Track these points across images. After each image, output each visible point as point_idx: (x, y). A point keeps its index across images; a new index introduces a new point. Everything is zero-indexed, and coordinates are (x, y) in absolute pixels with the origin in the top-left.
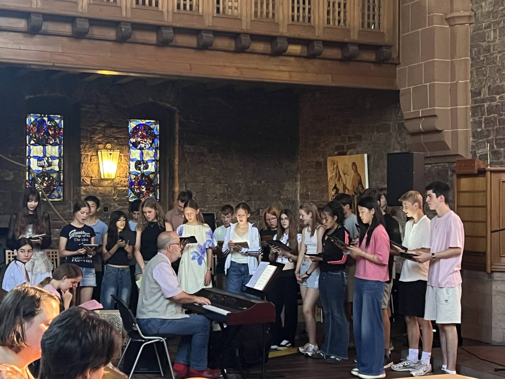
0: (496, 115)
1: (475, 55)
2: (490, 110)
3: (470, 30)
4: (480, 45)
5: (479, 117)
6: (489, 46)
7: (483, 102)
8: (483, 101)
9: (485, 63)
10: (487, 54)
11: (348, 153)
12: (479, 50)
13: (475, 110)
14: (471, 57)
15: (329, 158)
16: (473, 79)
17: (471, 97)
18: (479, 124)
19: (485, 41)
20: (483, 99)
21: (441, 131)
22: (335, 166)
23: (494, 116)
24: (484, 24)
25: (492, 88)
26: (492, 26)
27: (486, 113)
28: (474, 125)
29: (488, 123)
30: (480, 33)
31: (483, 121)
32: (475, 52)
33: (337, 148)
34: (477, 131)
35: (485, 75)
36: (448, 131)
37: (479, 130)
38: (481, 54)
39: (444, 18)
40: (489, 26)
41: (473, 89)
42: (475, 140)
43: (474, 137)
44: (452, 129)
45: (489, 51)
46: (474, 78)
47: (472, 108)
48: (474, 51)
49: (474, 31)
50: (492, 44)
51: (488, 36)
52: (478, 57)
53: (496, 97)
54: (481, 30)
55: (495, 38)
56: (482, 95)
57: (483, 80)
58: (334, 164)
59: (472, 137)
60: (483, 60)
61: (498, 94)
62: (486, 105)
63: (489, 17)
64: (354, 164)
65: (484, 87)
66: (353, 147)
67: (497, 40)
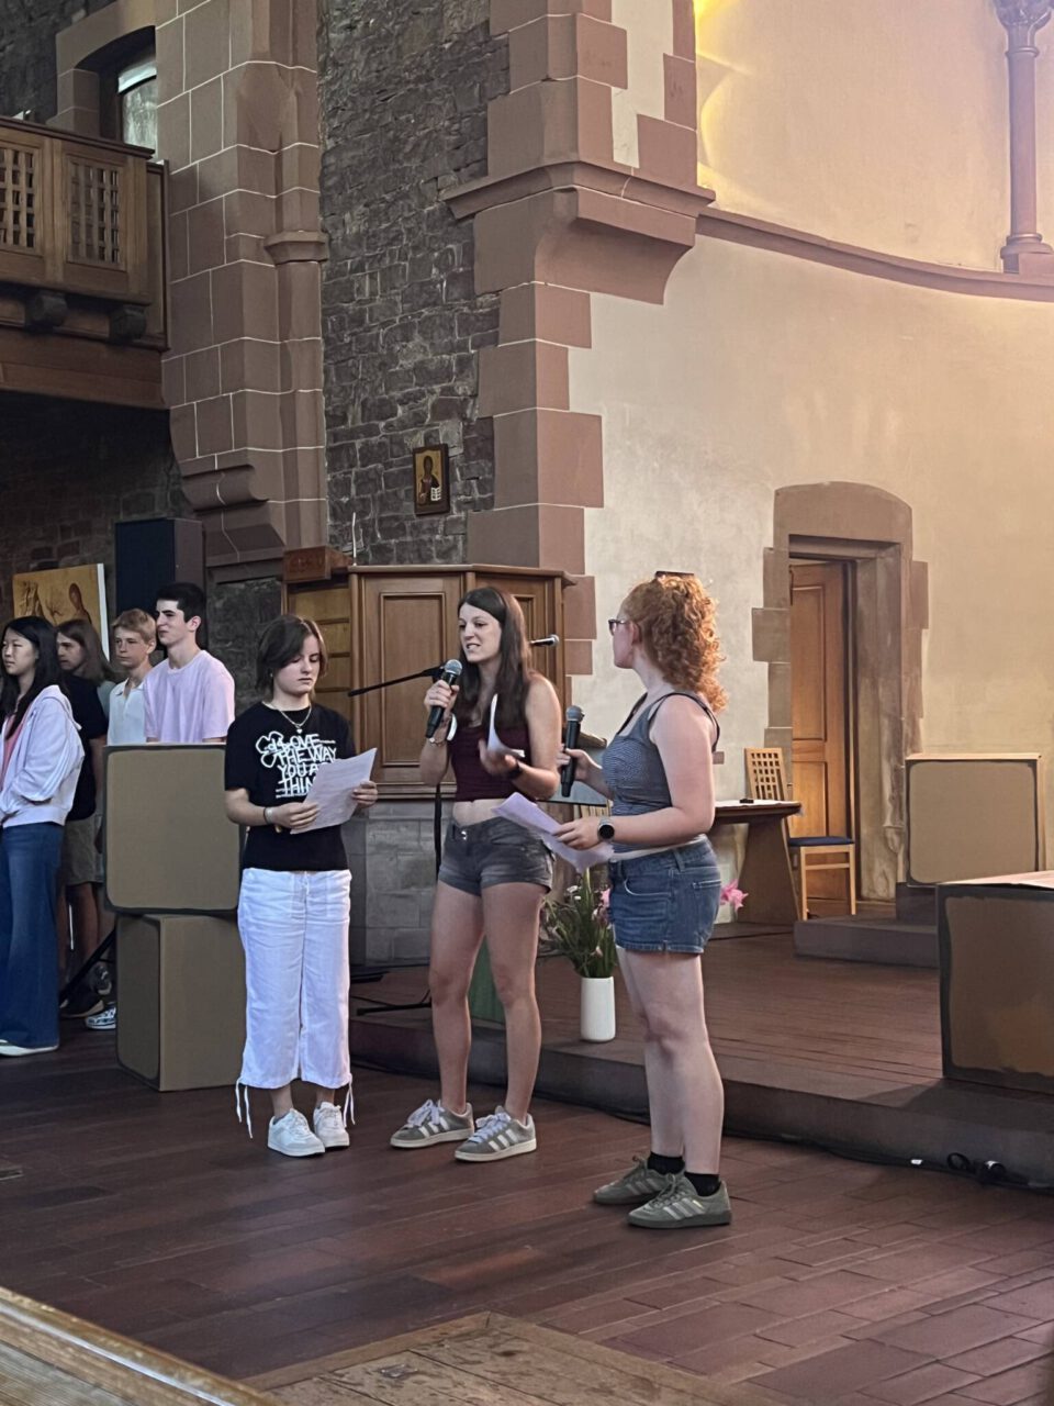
0: (380, 466)
1: (334, 331)
2: (368, 455)
3: (321, 276)
4: (342, 309)
5: (346, 470)
6: (362, 312)
7: (353, 438)
8: (353, 434)
9: (354, 349)
10: (356, 330)
11: (61, 564)
12: (341, 320)
13: (337, 455)
14: (323, 337)
15: (17, 577)
16: (329, 385)
17: (327, 428)
18: (345, 486)
19: (352, 300)
20: (352, 430)
21: (262, 502)
22: (32, 595)
23: (375, 469)
24: (349, 262)
25: (368, 406)
26: (367, 267)
27: (359, 463)
28: (334, 490)
29: (364, 483)
30: (340, 283)
31: (352, 479)
32: (332, 325)
33: (36, 554)
34: (339, 503)
35: (355, 377)
36: (278, 504)
37: (345, 500)
38: (345, 329)
39: (262, 244)
40: (359, 267)
41: (330, 408)
42: (338, 523)
43: (334, 515)
44: (287, 498)
45: (361, 322)
46: (332, 383)
47: (330, 450)
48: (329, 324)
49: (329, 278)
50: (367, 307)
51: (358, 289)
52: (338, 336)
53: (377, 426)
54: (344, 276)
55: (373, 294)
56: (350, 421)
57: (351, 387)
58: (29, 591)
59: (331, 515)
60: (351, 342)
61: (383, 419)
62: (358, 444)
63: (360, 246)
64: (74, 588)
65: (354, 401)
66: (73, 549)
67: (378, 297)
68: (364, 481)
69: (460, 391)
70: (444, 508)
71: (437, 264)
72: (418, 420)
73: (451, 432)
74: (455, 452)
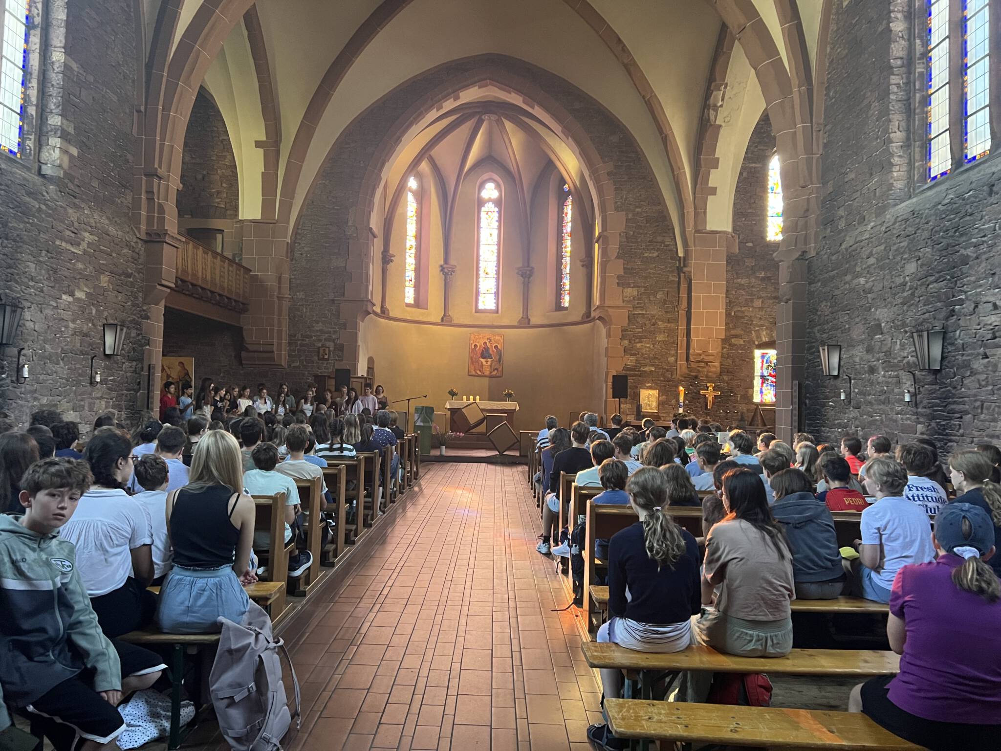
0: (306, 348)
1: (292, 317)
2: (302, 345)
3: (289, 304)
4: (295, 313)
5: (294, 348)
6: (302, 315)
8: (298, 340)
9: (299, 322)
12: (295, 315)
13: (290, 344)
14: (288, 318)
16: (289, 328)
17: (289, 338)
18: (294, 351)
19: (299, 312)
23: (304, 348)
24: (299, 303)
25: (303, 335)
26: (304, 306)
27: (299, 346)
28: (290, 351)
31: (296, 350)
34: (291, 354)
35: (299, 328)
36: (276, 352)
37: (293, 354)
38: (296, 317)
41: (290, 333)
42: (290, 359)
43: (290, 357)
44: (279, 351)
45: (301, 317)
46: (291, 328)
47: (289, 342)
48: (291, 315)
49: (292, 306)
50: (304, 314)
51: (301, 310)
52: (294, 318)
53: (306, 340)
54: (296, 306)
55: (306, 312)
56: (297, 337)
57: (297, 330)
59: (288, 356)
60: (297, 321)
61: (308, 338)
62: (299, 342)
63: (302, 301)
64: (181, 363)
65: (298, 333)
67: (308, 313)
68: (299, 351)
69: (334, 337)
70: (328, 360)
71: (328, 310)
72: (320, 341)
73: (331, 345)
74: (332, 349)
